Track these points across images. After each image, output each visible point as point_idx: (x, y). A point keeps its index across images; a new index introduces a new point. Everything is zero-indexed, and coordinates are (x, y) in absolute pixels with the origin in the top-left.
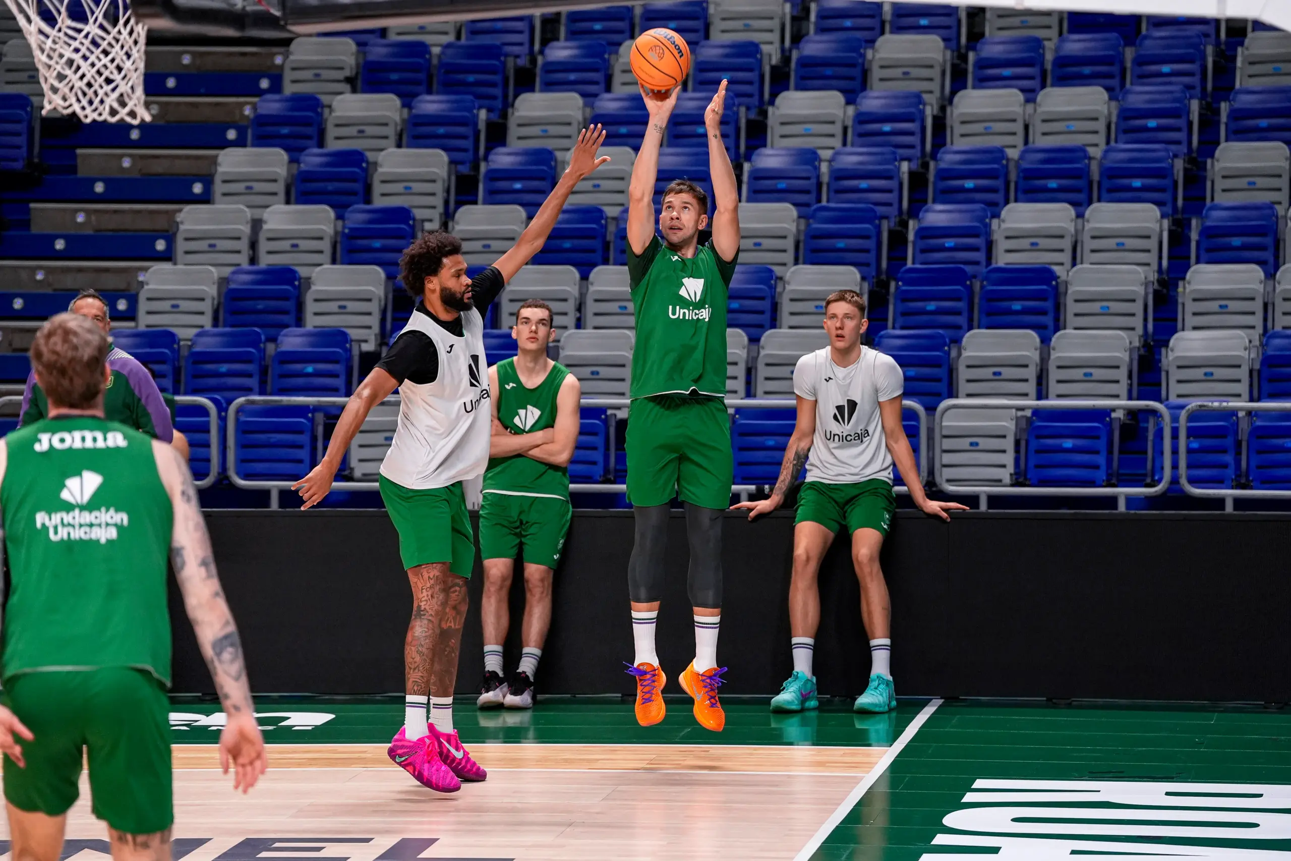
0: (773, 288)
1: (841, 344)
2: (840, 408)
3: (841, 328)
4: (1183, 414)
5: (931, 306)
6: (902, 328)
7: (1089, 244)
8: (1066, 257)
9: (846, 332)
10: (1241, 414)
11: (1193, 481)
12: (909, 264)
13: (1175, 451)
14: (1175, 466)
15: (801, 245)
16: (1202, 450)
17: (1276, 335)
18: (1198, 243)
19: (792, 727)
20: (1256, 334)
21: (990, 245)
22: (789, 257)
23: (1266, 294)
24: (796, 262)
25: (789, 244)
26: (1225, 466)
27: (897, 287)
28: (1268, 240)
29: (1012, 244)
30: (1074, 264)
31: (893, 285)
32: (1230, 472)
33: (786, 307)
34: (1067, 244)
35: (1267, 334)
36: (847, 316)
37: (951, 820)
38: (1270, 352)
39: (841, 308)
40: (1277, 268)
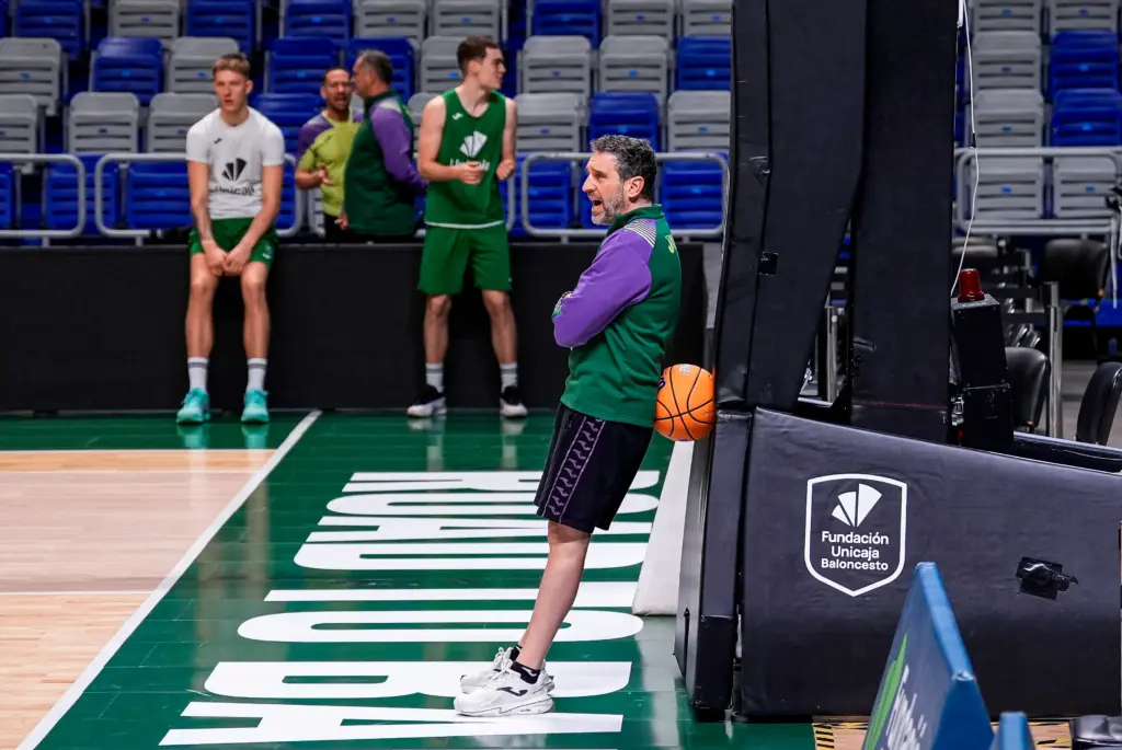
0: (160, 58)
1: (230, 108)
2: (230, 166)
3: (229, 95)
4: (525, 166)
5: (302, 74)
6: (277, 92)
7: (439, 19)
8: (419, 31)
9: (234, 97)
10: (574, 164)
11: (535, 224)
12: (281, 36)
13: (518, 198)
14: (518, 210)
15: (185, 21)
16: (542, 197)
17: (599, 98)
18: (533, 19)
19: (193, 438)
20: (584, 97)
21: (352, 21)
22: (174, 30)
23: (592, 63)
24: (180, 35)
25: (174, 19)
26: (560, 210)
27: (272, 57)
28: (593, 17)
29: (371, 20)
30: (426, 35)
31: (267, 55)
32: (565, 215)
33: (173, 75)
34: (419, 19)
35: (594, 97)
36: (233, 83)
37: (332, 505)
38: (597, 112)
39: (227, 76)
40: (600, 39)
